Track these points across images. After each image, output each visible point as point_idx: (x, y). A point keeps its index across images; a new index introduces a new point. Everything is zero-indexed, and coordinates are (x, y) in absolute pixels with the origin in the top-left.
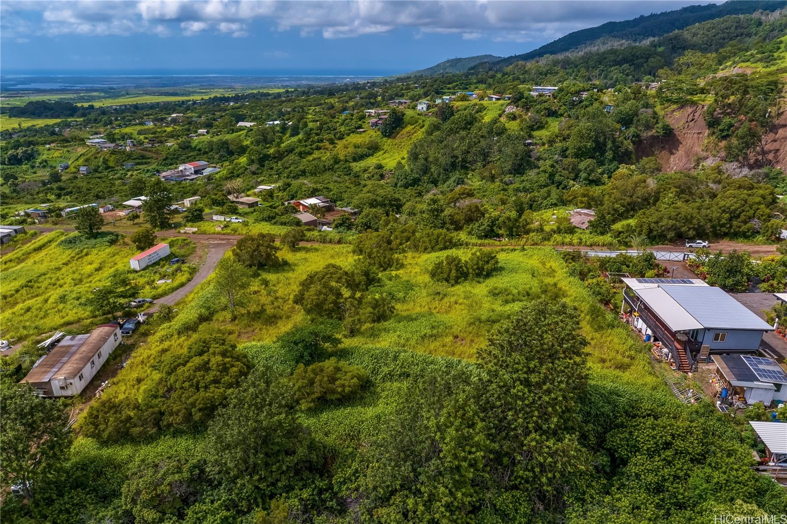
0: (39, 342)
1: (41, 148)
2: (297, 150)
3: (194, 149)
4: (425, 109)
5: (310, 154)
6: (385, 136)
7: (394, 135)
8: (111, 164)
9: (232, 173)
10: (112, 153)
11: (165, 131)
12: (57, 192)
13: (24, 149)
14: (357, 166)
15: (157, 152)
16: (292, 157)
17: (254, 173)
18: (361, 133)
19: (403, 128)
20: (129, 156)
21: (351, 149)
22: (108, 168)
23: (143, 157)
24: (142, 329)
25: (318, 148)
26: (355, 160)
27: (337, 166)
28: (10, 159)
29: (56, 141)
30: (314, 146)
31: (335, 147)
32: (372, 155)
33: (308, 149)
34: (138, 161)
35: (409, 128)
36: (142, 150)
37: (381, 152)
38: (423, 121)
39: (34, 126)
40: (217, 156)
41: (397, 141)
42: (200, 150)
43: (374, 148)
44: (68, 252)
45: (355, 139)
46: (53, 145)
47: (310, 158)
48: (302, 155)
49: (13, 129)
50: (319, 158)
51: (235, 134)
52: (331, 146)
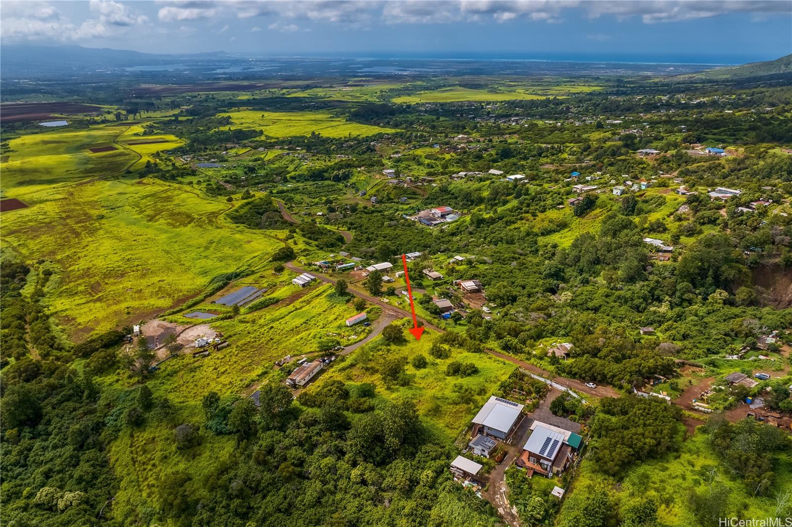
0: (299, 360)
1: (355, 170)
2: (504, 220)
3: (449, 193)
4: (619, 194)
5: (514, 223)
6: (576, 215)
7: (584, 215)
8: (392, 196)
9: (458, 229)
10: (394, 188)
11: (444, 159)
12: (349, 226)
13: (344, 171)
14: (541, 240)
15: (424, 190)
16: (500, 224)
17: (471, 233)
18: (559, 209)
19: (593, 210)
20: (405, 191)
21: (546, 224)
22: (389, 199)
23: (414, 193)
24: (331, 364)
25: (522, 219)
26: (543, 234)
27: (527, 238)
28: (334, 177)
29: (365, 165)
30: (519, 217)
31: (535, 219)
32: (559, 231)
33: (513, 219)
34: (410, 196)
35: (598, 211)
36: (415, 187)
37: (567, 230)
38: (612, 206)
39: (359, 135)
40: (461, 203)
41: (583, 221)
42: (453, 194)
43: (563, 226)
44: (328, 303)
45: (552, 214)
46: (362, 168)
47: (512, 227)
48: (509, 223)
49: (345, 137)
50: (519, 228)
51: (482, 183)
52: (532, 218)
